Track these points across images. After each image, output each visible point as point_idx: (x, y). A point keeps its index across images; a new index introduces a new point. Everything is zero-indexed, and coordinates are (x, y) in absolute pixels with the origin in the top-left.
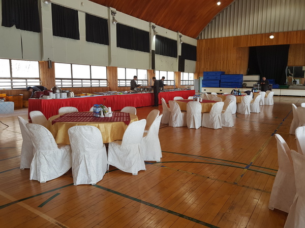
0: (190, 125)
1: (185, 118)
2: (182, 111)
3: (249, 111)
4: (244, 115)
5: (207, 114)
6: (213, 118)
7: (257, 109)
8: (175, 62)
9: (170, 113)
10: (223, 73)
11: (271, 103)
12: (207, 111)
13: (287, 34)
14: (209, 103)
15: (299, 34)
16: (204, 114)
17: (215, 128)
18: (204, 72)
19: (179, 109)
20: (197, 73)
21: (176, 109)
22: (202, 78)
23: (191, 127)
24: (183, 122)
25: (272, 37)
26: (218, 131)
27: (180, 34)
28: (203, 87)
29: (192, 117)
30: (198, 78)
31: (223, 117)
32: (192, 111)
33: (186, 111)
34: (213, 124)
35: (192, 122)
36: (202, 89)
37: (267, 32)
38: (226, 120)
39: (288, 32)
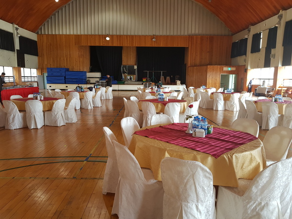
0: (30, 125)
1: (25, 119)
2: (20, 111)
3: (92, 106)
4: (88, 109)
5: (49, 112)
6: (56, 115)
7: (99, 104)
8: (13, 56)
9: (6, 114)
10: (67, 70)
11: (111, 97)
12: (48, 109)
13: (120, 37)
14: (51, 101)
15: (129, 38)
16: (46, 113)
17: (58, 126)
18: (48, 68)
19: (16, 109)
20: (40, 68)
21: (12, 109)
22: (46, 75)
23: (32, 128)
24: (22, 123)
25: (108, 39)
26: (62, 128)
27: (16, 26)
28: (48, 83)
29: (33, 117)
30: (42, 74)
31: (66, 113)
32: (33, 110)
33: (25, 111)
34: (56, 121)
35: (33, 122)
36: (48, 86)
37: (104, 33)
38: (69, 116)
39: (120, 36)
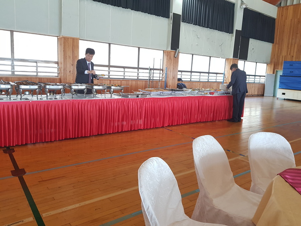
8: (228, 41)
18: (286, 63)
20: (274, 63)
22: (280, 73)
28: (281, 88)
30: (275, 72)
36: (279, 92)
